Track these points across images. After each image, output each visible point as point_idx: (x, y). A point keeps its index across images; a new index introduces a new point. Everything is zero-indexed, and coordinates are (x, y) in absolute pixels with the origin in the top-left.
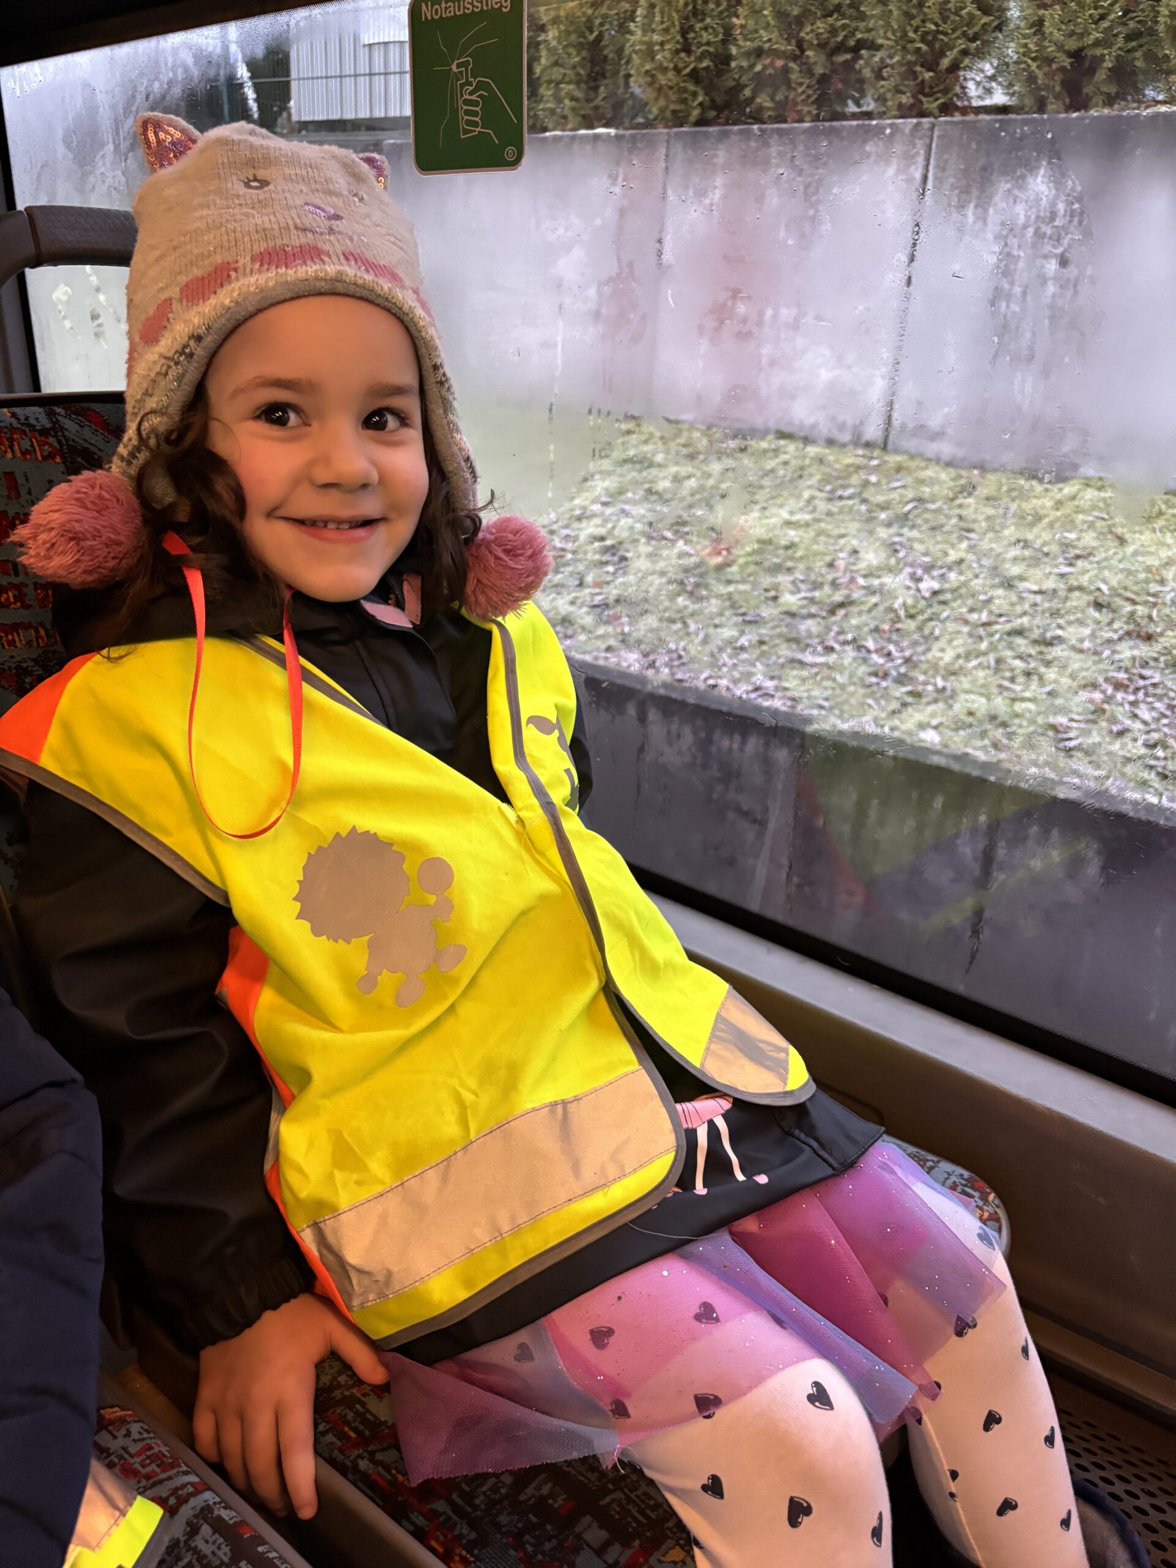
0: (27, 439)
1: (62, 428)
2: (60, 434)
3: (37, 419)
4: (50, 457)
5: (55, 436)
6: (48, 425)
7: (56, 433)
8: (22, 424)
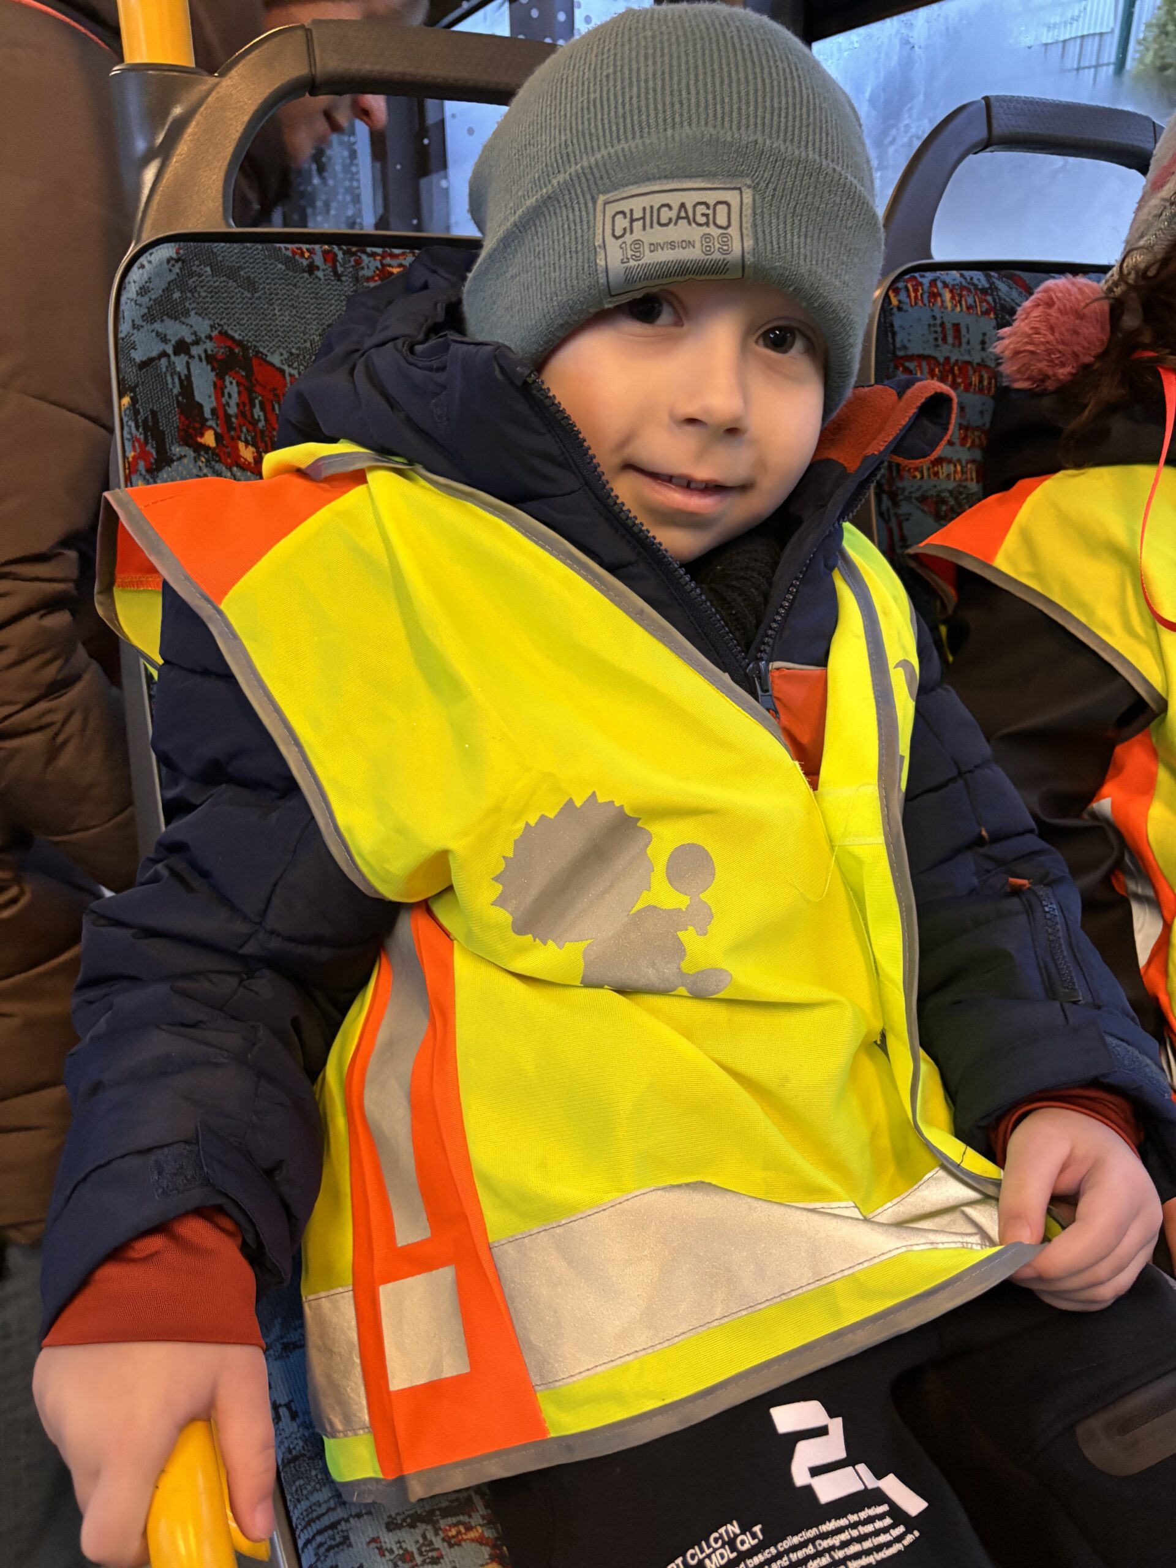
0: (972, 296)
1: (997, 289)
2: (995, 293)
3: (979, 279)
4: (986, 313)
5: (992, 295)
6: (987, 286)
7: (992, 292)
8: (969, 283)
